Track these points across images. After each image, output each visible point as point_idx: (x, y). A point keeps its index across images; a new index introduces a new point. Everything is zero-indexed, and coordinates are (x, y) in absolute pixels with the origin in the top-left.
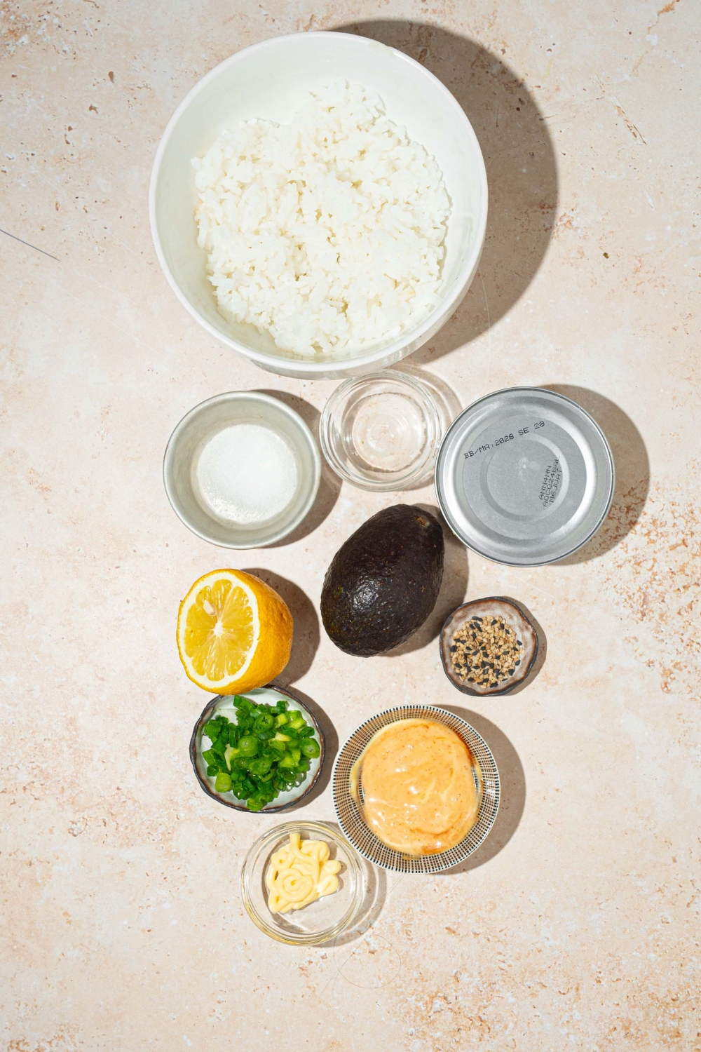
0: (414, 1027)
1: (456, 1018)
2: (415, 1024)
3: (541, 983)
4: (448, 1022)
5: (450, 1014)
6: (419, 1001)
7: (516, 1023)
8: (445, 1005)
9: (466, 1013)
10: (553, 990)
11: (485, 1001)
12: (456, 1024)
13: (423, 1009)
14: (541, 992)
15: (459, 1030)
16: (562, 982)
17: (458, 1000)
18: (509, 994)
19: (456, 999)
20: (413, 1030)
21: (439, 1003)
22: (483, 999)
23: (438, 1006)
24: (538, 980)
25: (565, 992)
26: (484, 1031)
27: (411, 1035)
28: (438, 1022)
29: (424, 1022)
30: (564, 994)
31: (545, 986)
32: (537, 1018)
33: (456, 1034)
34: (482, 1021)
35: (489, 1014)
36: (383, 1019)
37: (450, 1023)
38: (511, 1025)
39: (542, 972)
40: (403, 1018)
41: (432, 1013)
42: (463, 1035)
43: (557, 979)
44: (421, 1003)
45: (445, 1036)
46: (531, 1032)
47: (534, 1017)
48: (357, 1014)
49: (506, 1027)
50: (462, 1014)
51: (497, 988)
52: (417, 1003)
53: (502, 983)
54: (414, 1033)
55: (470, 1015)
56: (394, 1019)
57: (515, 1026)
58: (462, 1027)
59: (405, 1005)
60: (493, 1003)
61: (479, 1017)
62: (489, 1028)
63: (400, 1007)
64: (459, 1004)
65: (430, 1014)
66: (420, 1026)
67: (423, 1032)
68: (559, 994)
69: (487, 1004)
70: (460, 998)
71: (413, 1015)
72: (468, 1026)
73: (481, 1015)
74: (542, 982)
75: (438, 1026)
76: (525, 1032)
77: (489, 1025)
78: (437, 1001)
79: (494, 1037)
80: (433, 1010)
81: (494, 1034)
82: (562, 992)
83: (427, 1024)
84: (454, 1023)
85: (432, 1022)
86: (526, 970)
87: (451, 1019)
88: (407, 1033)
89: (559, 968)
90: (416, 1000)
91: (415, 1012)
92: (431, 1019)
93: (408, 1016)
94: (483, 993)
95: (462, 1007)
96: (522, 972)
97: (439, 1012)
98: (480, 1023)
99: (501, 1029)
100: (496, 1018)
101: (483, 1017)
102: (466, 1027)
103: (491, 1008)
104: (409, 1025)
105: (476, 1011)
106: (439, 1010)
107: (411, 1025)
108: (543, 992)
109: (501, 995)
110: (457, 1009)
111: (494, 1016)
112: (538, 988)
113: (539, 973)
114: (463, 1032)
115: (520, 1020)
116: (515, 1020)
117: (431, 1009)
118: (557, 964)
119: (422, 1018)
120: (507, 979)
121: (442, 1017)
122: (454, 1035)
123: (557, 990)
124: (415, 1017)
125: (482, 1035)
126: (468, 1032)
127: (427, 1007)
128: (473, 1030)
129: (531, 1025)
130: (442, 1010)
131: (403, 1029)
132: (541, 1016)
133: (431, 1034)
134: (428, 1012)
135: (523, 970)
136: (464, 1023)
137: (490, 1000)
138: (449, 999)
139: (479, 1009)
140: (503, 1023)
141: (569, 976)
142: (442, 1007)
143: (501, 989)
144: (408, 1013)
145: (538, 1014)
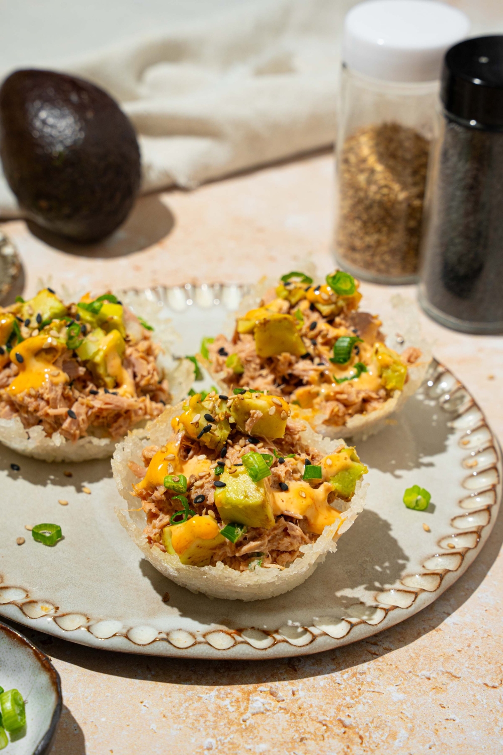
0: (214, 737)
1: (296, 722)
2: (216, 731)
3: (447, 672)
4: (280, 729)
5: (283, 718)
6: (223, 699)
7: (412, 730)
8: (273, 703)
9: (313, 714)
10: (472, 682)
11: (348, 698)
12: (297, 731)
13: (231, 709)
14: (451, 685)
15: (302, 740)
16: (487, 671)
17: (297, 696)
18: (392, 688)
19: (294, 694)
20: (213, 741)
21: (262, 700)
22: (345, 694)
23: (261, 705)
24: (442, 669)
25: (496, 684)
26: (351, 741)
27: (209, 749)
28: (261, 727)
29: (233, 728)
30: (494, 687)
31: (456, 677)
32: (450, 723)
33: (296, 745)
34: (345, 726)
35: (359, 714)
36: (154, 726)
37: (283, 729)
38: (403, 733)
39: (448, 658)
40: (193, 724)
41: (248, 714)
42: (310, 748)
43: (477, 666)
44: (227, 702)
45: (276, 750)
46: (442, 744)
47: (444, 722)
48: (103, 719)
49: (393, 736)
50: (306, 715)
51: (369, 680)
52: (219, 701)
53: (377, 673)
54: (214, 748)
55: (321, 718)
56: (175, 726)
57: (410, 735)
58: (307, 736)
59: (196, 705)
60: (364, 700)
61: (340, 720)
62: (361, 737)
63: (187, 708)
64: (299, 702)
65: (245, 717)
66: (226, 736)
67: (232, 744)
68: (485, 688)
69: (352, 701)
70: (300, 694)
71: (211, 718)
72: (320, 733)
73: (343, 718)
74: (451, 670)
75: (261, 734)
76: (431, 743)
77: (361, 733)
78: (257, 698)
79: (373, 751)
80: (250, 711)
81: (373, 746)
82: (490, 684)
83: (240, 731)
84: (292, 730)
85: (250, 729)
86: (418, 656)
87: (285, 724)
88: (201, 747)
89: (476, 653)
90: (218, 697)
91: (215, 715)
92: (248, 723)
93: (202, 720)
94: (342, 686)
95: (305, 705)
96: (411, 658)
97: (263, 713)
98: (343, 730)
99: (384, 738)
100: (372, 722)
101: (347, 721)
102: (315, 734)
103: (360, 707)
104: (204, 733)
105: (332, 712)
106: (262, 710)
107: (207, 734)
108: (454, 684)
109: (376, 690)
110: (296, 709)
111: (368, 719)
112: (444, 679)
113: (442, 659)
114: (311, 745)
115: (420, 726)
116: (410, 725)
117: (246, 709)
118: (473, 647)
119: (230, 723)
120: (385, 667)
121: (268, 721)
122: (294, 748)
123: (480, 681)
124: (215, 722)
125: (348, 747)
126: (321, 743)
127: (239, 707)
128: (331, 740)
129: (440, 733)
130: (268, 710)
131: (193, 740)
132: (458, 720)
133: (249, 747)
134: (242, 714)
135: (413, 655)
136: (312, 730)
137: (357, 697)
138: (280, 694)
139: (338, 709)
140: (387, 729)
141: (497, 663)
142: (267, 706)
143: (376, 681)
144: (202, 716)
145: (452, 716)
